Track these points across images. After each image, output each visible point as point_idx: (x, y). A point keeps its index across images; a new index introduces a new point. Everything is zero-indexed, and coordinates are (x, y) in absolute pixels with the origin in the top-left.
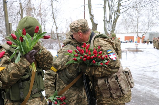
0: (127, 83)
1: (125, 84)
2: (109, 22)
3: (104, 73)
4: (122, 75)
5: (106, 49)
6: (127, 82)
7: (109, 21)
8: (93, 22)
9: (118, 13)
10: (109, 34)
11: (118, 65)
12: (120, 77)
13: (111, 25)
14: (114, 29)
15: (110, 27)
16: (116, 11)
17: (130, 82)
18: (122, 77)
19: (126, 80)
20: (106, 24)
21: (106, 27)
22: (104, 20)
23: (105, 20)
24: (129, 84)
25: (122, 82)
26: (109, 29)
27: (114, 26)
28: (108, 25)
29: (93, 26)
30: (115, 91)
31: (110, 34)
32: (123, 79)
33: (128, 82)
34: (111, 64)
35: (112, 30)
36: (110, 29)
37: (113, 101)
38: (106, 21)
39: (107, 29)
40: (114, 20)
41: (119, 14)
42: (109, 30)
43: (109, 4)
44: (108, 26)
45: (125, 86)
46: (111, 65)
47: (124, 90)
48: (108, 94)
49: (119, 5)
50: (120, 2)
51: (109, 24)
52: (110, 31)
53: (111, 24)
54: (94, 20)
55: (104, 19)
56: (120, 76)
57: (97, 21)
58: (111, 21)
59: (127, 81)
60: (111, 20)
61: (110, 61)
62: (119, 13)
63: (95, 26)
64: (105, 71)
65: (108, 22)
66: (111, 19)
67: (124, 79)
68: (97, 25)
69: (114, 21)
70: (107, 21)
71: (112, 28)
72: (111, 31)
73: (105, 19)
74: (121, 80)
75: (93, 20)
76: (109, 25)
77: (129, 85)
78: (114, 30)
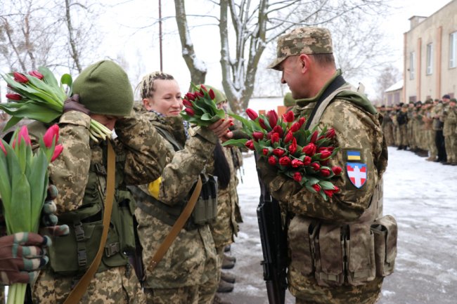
0: (371, 258)
1: (362, 260)
2: (235, 66)
3: (315, 210)
4: (364, 231)
5: (347, 145)
6: (371, 255)
7: (237, 64)
8: (193, 66)
9: (260, 40)
10: (239, 99)
11: (362, 203)
12: (358, 235)
13: (242, 75)
14: (251, 85)
15: (239, 80)
16: (255, 35)
17: (383, 260)
18: (364, 237)
19: (371, 251)
20: (228, 74)
21: (228, 80)
22: (223, 62)
23: (225, 61)
24: (374, 263)
25: (357, 251)
26: (237, 87)
27: (251, 76)
28: (235, 74)
29: (192, 77)
30: (329, 265)
31: (241, 99)
32: (363, 243)
33: (374, 256)
34: (344, 194)
35: (244, 88)
36: (240, 85)
37: (314, 289)
38: (228, 62)
39: (232, 87)
40: (250, 59)
41: (264, 44)
42: (238, 90)
43: (233, 14)
44: (234, 77)
45: (362, 263)
46: (342, 195)
47: (353, 273)
48: (306, 265)
49: (263, 18)
50: (266, 11)
51: (235, 72)
52: (241, 91)
53: (242, 72)
54: (195, 60)
55: (222, 58)
56: (358, 230)
57: (204, 63)
58: (243, 64)
59: (373, 252)
60: (241, 60)
61: (344, 184)
62: (264, 40)
63: (198, 78)
64: (318, 207)
65: (235, 67)
66: (243, 57)
67: (366, 243)
68: (204, 74)
69: (249, 63)
70: (230, 64)
71: (246, 83)
72: (243, 91)
73: (226, 58)
74: (354, 244)
75: (192, 61)
76: (237, 74)
77: (375, 267)
78: (252, 88)
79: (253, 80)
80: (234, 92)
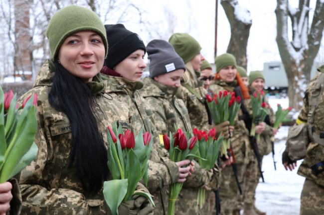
2: (296, 17)
7: (298, 15)
8: (234, 16)
10: (298, 62)
13: (305, 29)
14: (316, 43)
15: (300, 36)
20: (285, 27)
21: (284, 36)
22: (278, 12)
23: (282, 10)
26: (297, 45)
27: (317, 31)
28: (295, 28)
29: (232, 31)
31: (302, 62)
35: (307, 47)
36: (301, 43)
38: (285, 12)
39: (289, 46)
40: (317, 7)
42: (297, 50)
44: (294, 32)
51: (295, 24)
52: (301, 51)
53: (306, 25)
54: (237, 8)
55: (278, 7)
57: (249, 12)
58: (307, 15)
60: (305, 8)
63: (240, 32)
65: (295, 19)
66: (308, 5)
68: (247, 27)
69: (316, 12)
70: (289, 13)
71: (310, 39)
72: (305, 51)
73: (283, 7)
75: (233, 9)
76: (298, 28)
78: (318, 46)
79: (319, 37)
80: (292, 52)
